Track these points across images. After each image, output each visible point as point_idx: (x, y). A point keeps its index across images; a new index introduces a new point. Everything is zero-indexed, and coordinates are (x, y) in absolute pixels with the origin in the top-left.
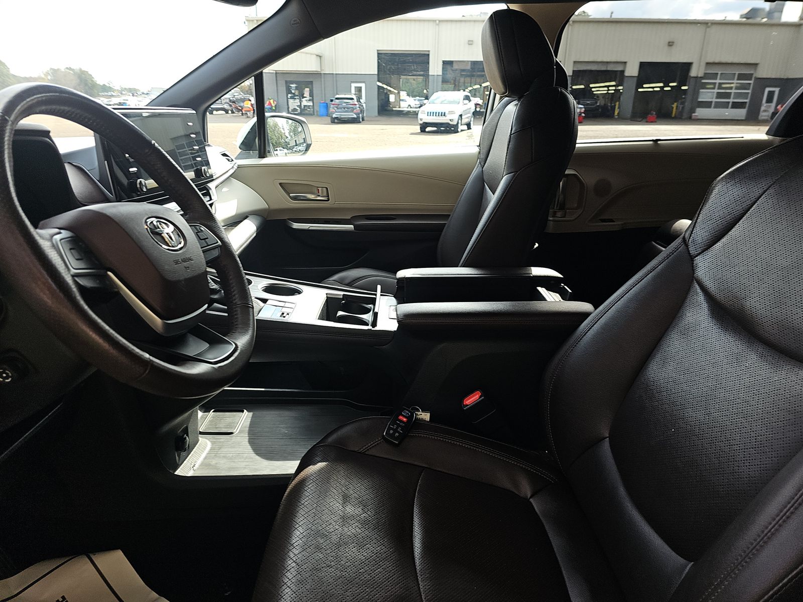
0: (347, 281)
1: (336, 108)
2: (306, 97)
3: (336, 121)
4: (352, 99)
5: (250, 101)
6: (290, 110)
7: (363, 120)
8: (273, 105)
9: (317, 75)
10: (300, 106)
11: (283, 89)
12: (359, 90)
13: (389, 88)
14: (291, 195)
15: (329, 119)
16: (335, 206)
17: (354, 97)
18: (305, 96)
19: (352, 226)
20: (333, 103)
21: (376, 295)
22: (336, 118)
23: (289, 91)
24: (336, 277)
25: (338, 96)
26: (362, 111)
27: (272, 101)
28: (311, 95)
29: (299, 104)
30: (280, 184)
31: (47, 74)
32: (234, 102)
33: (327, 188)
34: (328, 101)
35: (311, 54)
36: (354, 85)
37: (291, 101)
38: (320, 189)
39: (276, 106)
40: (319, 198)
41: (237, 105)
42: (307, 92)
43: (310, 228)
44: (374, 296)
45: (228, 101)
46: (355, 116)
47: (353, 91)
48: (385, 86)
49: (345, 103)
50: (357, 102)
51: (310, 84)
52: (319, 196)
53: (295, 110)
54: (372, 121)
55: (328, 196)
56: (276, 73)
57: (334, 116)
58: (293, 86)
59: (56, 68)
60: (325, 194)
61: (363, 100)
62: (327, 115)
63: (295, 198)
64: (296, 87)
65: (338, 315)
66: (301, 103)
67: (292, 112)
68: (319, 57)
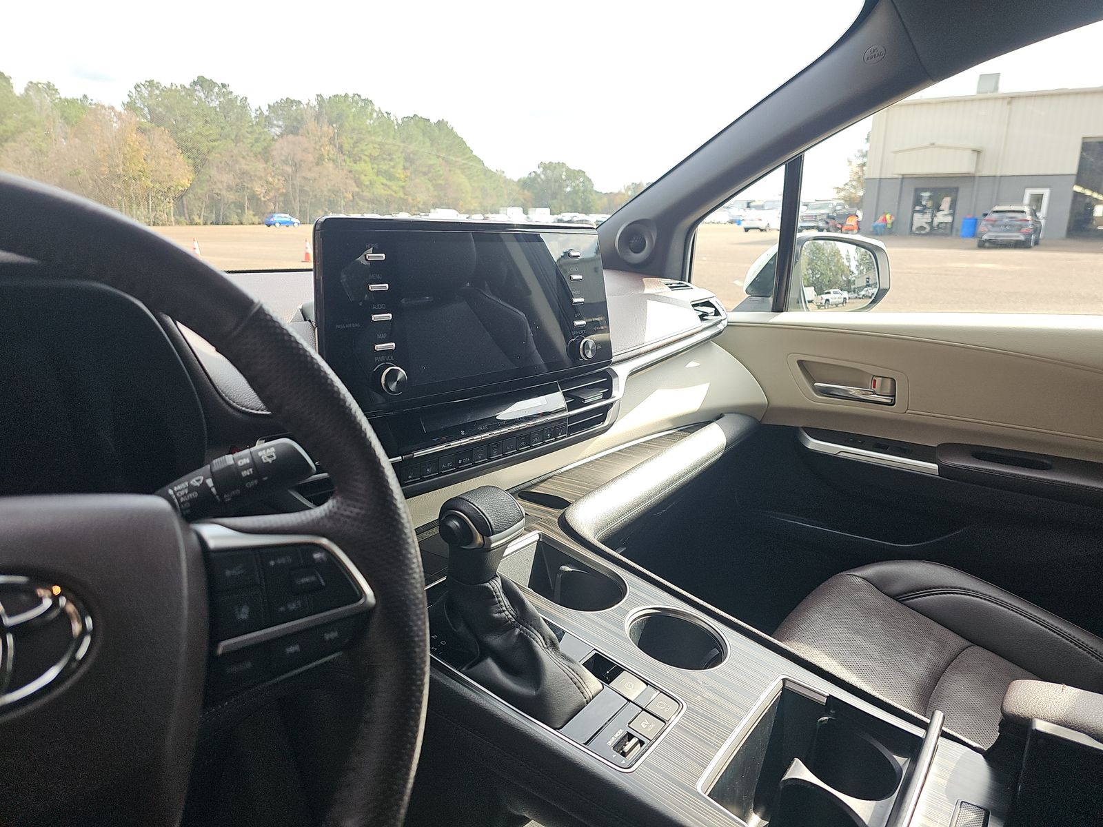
0: (897, 588)
1: (990, 227)
2: (943, 210)
3: (987, 244)
4: (1023, 212)
5: (857, 216)
6: (914, 228)
7: (1036, 243)
8: (889, 221)
9: (968, 178)
10: (931, 223)
11: (909, 199)
12: (1038, 199)
13: (1095, 195)
14: (816, 384)
15: (975, 242)
16: (906, 417)
17: (1027, 209)
18: (941, 208)
19: (935, 466)
20: (987, 218)
21: (926, 726)
22: (989, 241)
23: (918, 201)
24: (871, 571)
25: (997, 208)
26: (1037, 230)
27: (888, 217)
28: (953, 206)
29: (930, 220)
30: (800, 363)
31: (629, 188)
32: (833, 218)
33: (893, 381)
34: (979, 216)
35: (964, 149)
36: (1029, 192)
37: (917, 216)
38: (878, 380)
39: (892, 223)
40: (874, 397)
41: (836, 223)
42: (946, 203)
43: (841, 454)
44: (919, 732)
45: (825, 217)
46: (1022, 238)
47: (1027, 199)
48: (1088, 192)
49: (1007, 218)
50: (1031, 215)
51: (953, 192)
52: (874, 393)
53: (922, 228)
54: (1053, 245)
55: (894, 396)
56: (903, 178)
57: (985, 237)
58: (926, 195)
59: (638, 183)
60: (888, 390)
61: (1041, 215)
62: (974, 235)
63: (825, 392)
64: (930, 196)
65: (788, 775)
66: (933, 219)
67: (917, 232)
68: (976, 154)
